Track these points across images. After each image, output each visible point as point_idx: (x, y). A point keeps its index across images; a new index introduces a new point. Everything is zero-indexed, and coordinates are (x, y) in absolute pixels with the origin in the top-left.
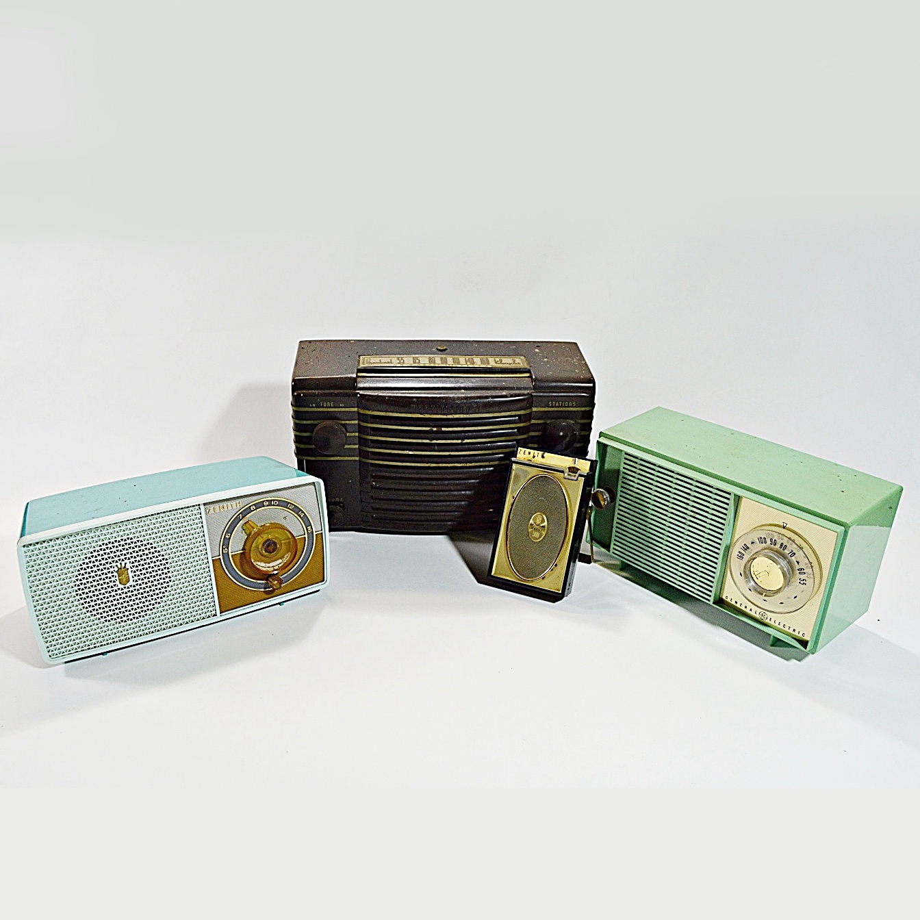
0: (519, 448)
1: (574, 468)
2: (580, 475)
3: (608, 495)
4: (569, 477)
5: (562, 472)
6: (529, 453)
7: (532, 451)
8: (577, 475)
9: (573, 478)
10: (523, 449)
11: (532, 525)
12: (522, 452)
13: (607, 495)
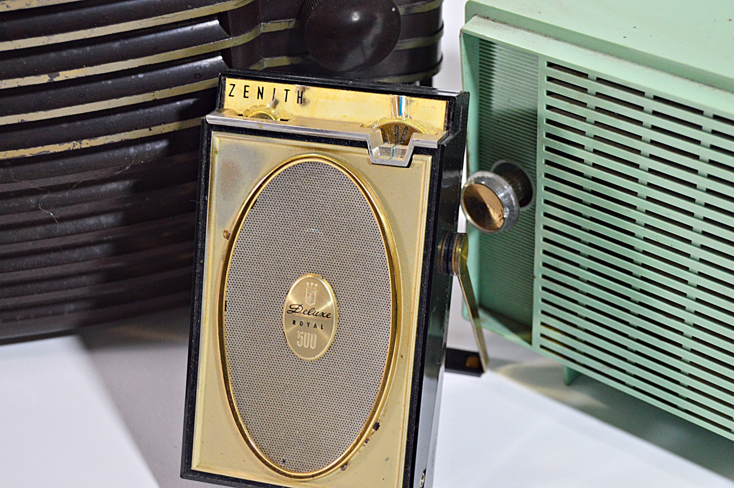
0: (229, 81)
1: (397, 125)
2: (418, 150)
3: (509, 189)
4: (386, 159)
5: (363, 144)
6: (260, 93)
7: (268, 86)
8: (409, 149)
9: (398, 160)
10: (240, 83)
11: (292, 311)
12: (238, 92)
13: (506, 190)
